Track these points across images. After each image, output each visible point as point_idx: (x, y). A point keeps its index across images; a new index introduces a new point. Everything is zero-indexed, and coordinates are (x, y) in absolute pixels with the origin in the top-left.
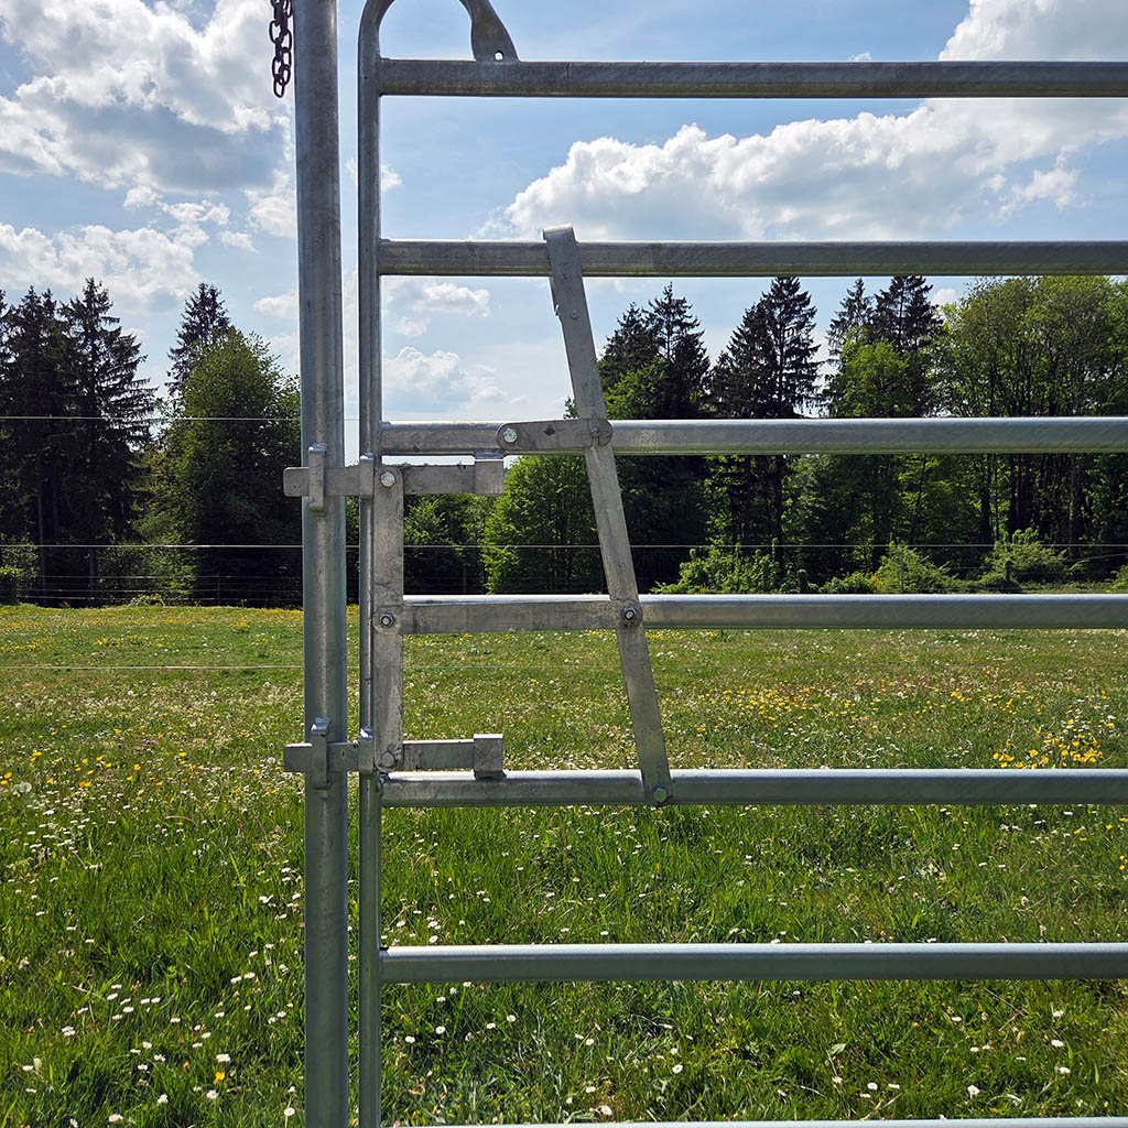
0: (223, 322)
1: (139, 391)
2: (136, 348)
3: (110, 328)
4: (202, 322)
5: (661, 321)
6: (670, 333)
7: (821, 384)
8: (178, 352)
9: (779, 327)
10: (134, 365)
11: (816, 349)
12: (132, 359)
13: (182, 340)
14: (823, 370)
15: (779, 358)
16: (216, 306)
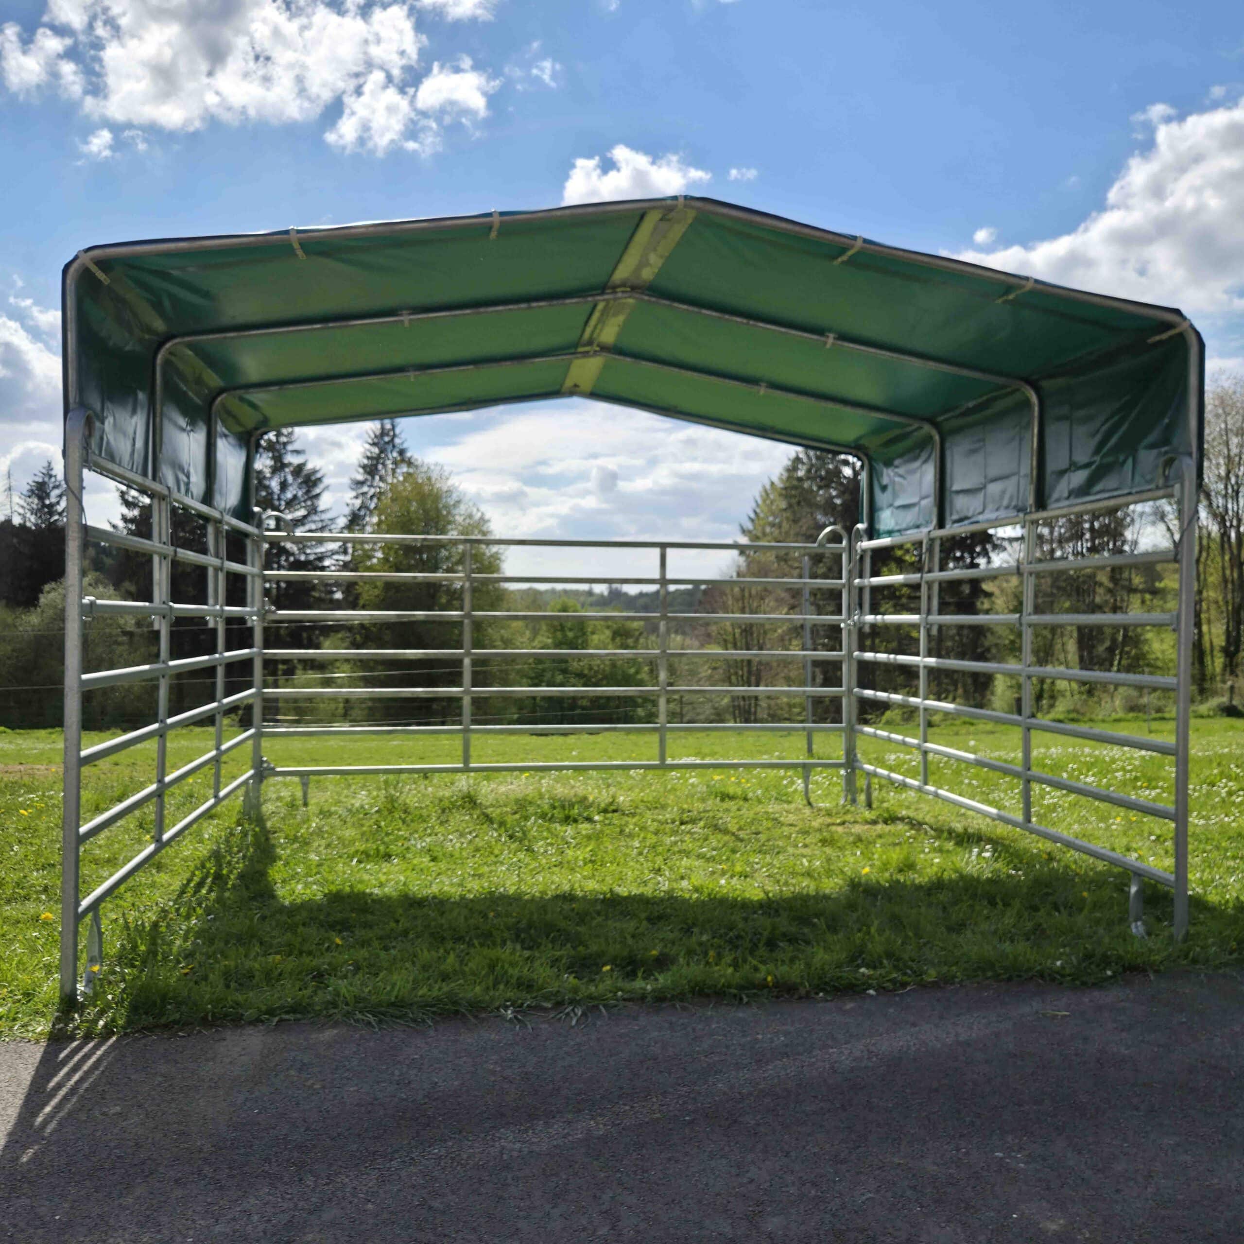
0: (402, 452)
1: (322, 521)
2: (319, 480)
3: (295, 460)
4: (381, 452)
8: (361, 483)
10: (317, 496)
12: (317, 491)
13: (361, 470)
16: (394, 436)
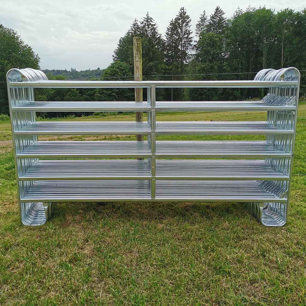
5: (145, 24)
6: (148, 28)
7: (193, 43)
9: (181, 26)
11: (191, 33)
14: (193, 39)
15: (181, 36)
